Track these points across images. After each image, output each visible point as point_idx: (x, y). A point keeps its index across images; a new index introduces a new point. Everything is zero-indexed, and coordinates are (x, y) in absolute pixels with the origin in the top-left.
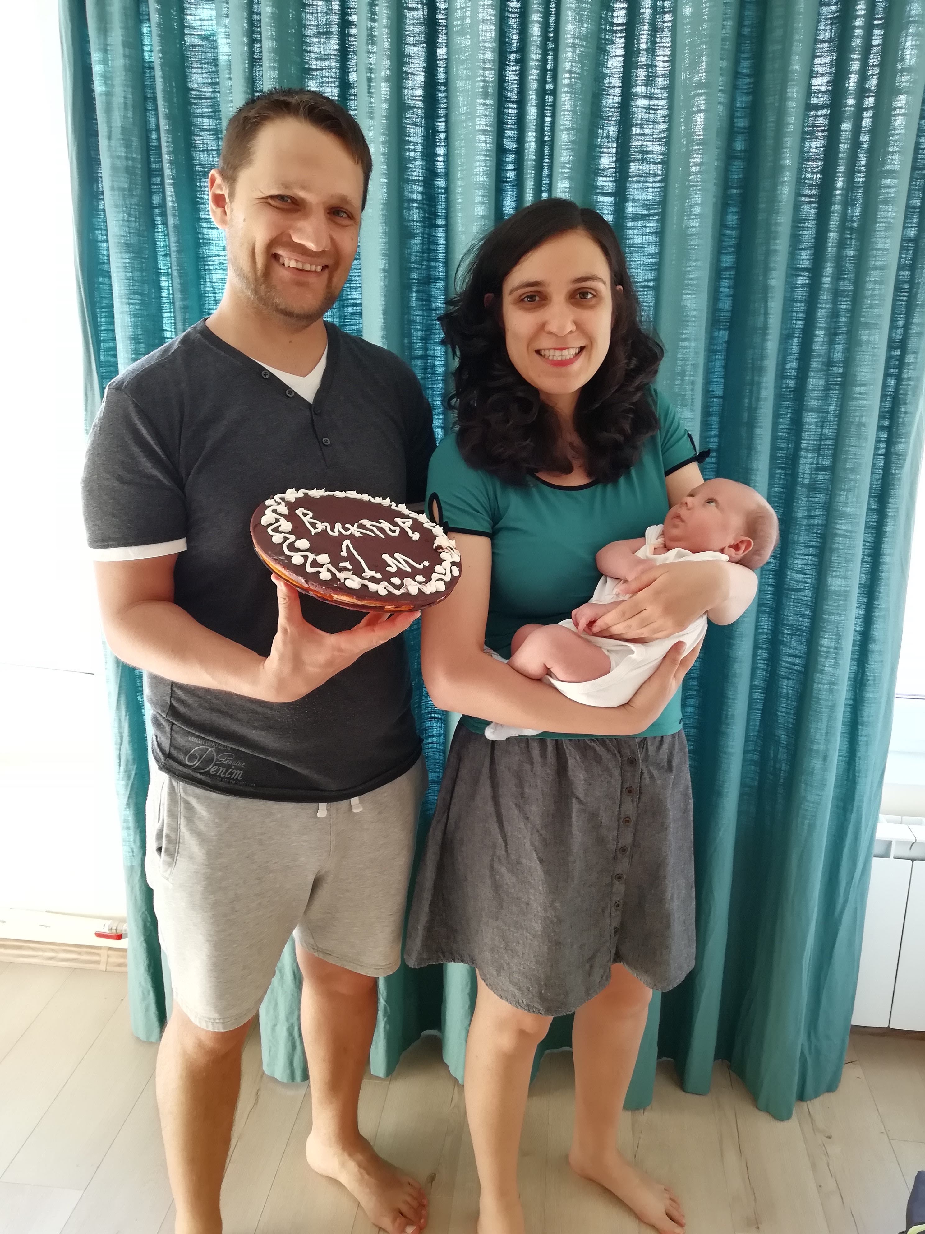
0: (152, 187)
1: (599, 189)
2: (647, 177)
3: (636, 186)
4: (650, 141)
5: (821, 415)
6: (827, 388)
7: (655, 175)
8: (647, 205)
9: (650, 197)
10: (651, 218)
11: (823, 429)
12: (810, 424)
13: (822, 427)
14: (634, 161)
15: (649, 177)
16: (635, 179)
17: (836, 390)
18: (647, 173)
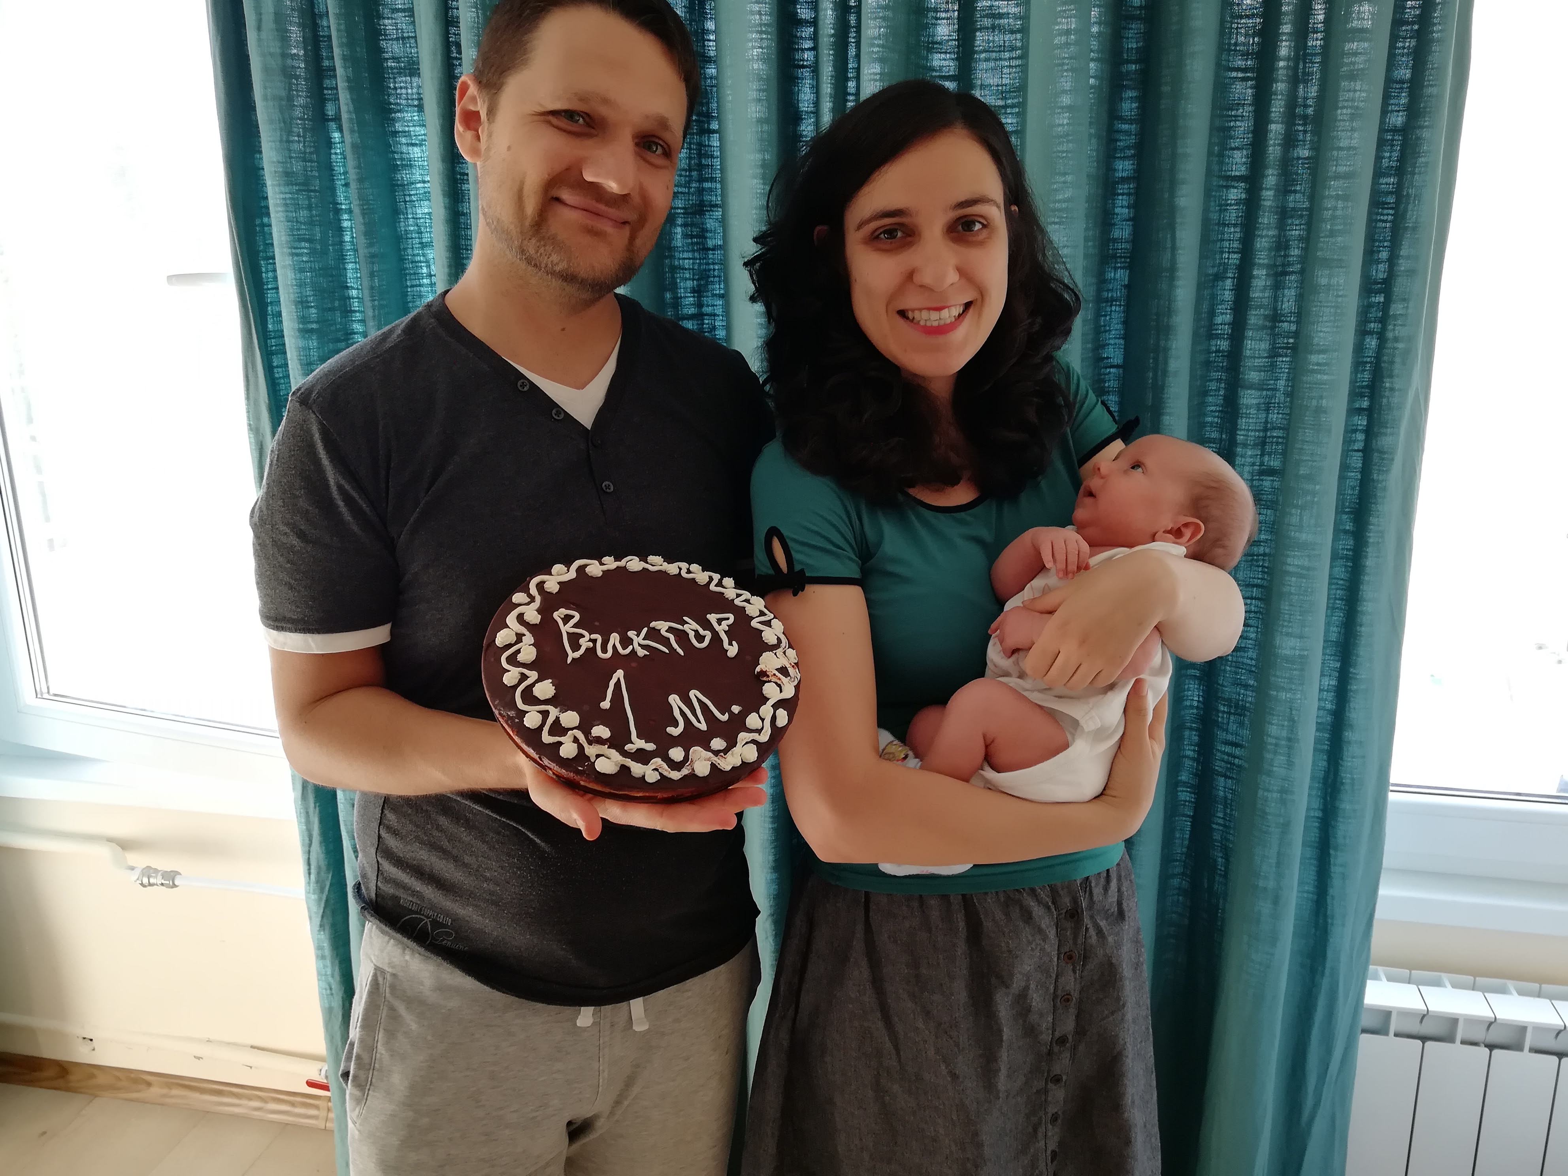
0: (324, 92)
1: (936, 71)
2: (1000, 51)
3: (984, 65)
5: (1264, 393)
6: (1273, 353)
7: (1013, 49)
8: (1002, 92)
9: (1005, 81)
10: (1009, 111)
11: (1268, 413)
12: (1248, 407)
13: (1267, 410)
14: (980, 30)
15: (1004, 51)
16: (983, 56)
17: (1286, 356)
18: (1000, 46)
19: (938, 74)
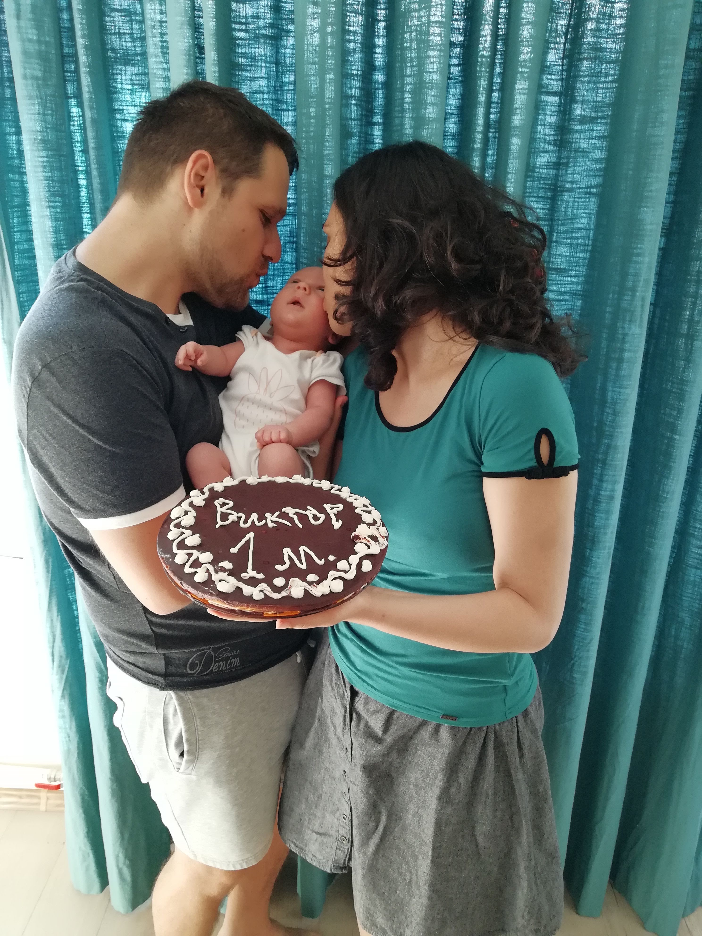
0: (66, 74)
1: (544, 87)
2: (598, 76)
3: (586, 86)
4: (604, 38)
7: (607, 75)
8: (596, 107)
9: (599, 99)
10: (599, 121)
14: (586, 59)
15: (600, 77)
16: (586, 79)
18: (599, 72)
19: (545, 90)
